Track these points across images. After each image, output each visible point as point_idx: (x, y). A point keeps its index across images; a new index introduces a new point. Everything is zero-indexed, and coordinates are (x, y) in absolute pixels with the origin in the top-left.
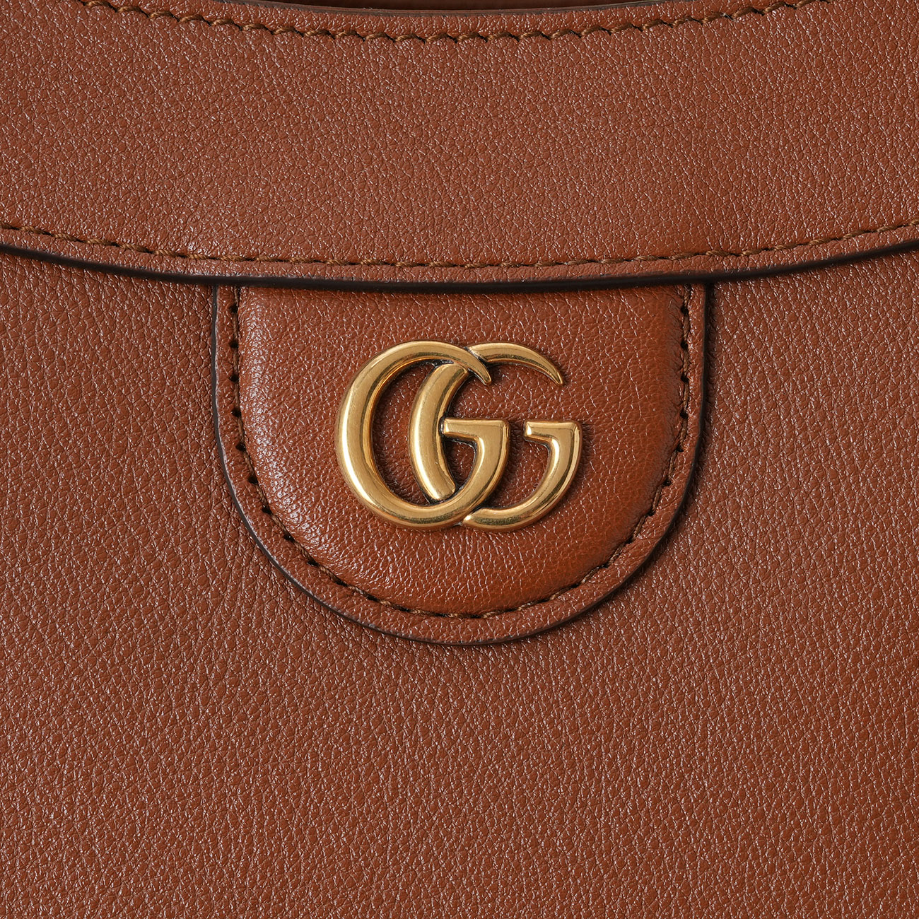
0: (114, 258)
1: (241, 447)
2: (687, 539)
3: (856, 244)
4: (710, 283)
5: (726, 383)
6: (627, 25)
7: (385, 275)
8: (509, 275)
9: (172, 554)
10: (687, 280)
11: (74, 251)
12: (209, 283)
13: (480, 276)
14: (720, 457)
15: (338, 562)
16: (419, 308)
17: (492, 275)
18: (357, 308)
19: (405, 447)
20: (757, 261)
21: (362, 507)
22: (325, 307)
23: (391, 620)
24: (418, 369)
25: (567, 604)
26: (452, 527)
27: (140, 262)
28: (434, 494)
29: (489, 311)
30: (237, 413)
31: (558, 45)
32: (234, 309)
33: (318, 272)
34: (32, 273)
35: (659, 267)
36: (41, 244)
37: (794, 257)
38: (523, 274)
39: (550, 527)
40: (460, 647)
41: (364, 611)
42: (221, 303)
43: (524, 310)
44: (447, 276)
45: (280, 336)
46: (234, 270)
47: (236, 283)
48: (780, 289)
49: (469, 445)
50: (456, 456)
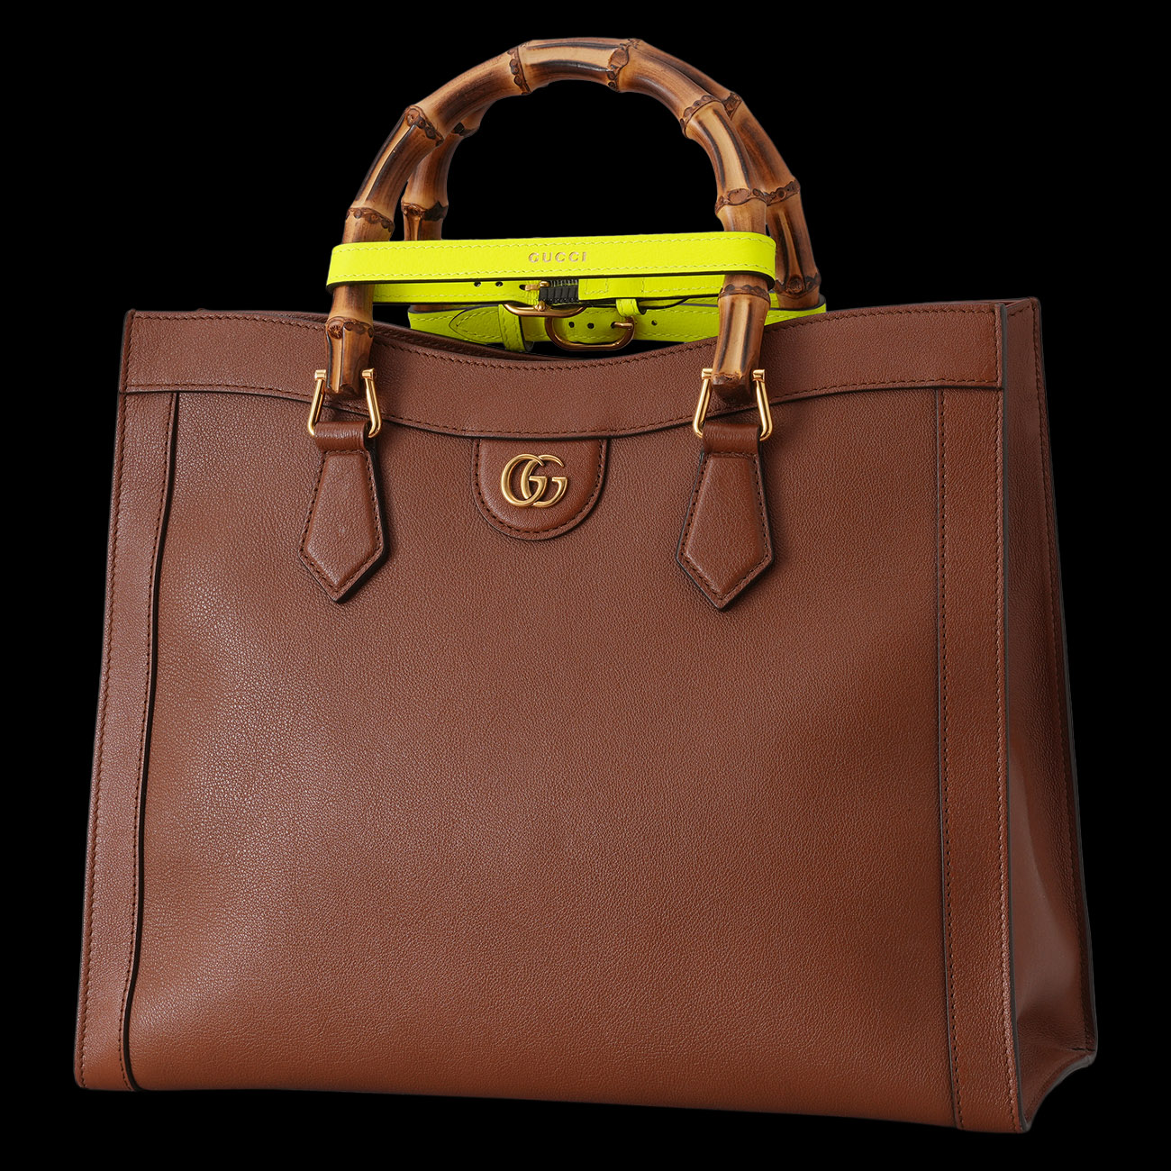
0: (446, 431)
1: (477, 484)
2: (598, 512)
3: (649, 428)
4: (609, 439)
5: (613, 469)
6: (592, 365)
7: (518, 436)
8: (552, 436)
9: (457, 515)
10: (602, 438)
11: (435, 429)
12: (473, 438)
13: (543, 436)
14: (609, 489)
15: (501, 517)
16: (527, 446)
17: (546, 436)
18: (510, 445)
19: (519, 484)
20: (621, 433)
22: (502, 445)
23: (514, 534)
24: (524, 462)
25: (563, 529)
26: (530, 507)
27: (453, 432)
28: (526, 497)
29: (546, 446)
30: (477, 475)
32: (478, 446)
33: (500, 435)
34: (424, 435)
35: (594, 434)
36: (427, 427)
37: (632, 431)
38: (556, 436)
39: (557, 508)
40: (533, 541)
41: (507, 531)
42: (475, 444)
43: (556, 446)
44: (535, 436)
45: (489, 453)
46: (477, 435)
47: (479, 438)
48: (630, 441)
49: (536, 483)
50: (532, 486)
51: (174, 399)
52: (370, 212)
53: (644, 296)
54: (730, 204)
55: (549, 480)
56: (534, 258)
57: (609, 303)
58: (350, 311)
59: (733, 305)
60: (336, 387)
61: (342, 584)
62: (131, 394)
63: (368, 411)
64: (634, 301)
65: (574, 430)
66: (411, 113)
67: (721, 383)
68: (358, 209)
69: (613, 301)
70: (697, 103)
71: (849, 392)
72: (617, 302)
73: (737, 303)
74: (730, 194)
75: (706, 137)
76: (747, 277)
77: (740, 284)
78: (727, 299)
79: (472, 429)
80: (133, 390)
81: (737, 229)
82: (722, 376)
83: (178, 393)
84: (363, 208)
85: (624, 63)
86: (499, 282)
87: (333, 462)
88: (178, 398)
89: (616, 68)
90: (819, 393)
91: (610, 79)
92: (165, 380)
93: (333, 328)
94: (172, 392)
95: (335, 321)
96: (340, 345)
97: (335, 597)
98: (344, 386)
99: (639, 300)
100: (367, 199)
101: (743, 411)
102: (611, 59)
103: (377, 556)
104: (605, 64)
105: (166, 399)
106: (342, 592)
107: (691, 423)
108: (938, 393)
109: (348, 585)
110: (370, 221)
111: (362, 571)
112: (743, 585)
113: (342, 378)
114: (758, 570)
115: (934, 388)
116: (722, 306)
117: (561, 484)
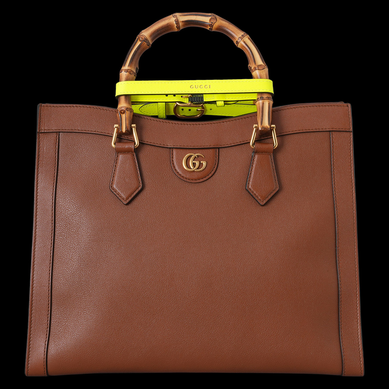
0: (161, 146)
1: (173, 164)
2: (216, 173)
3: (233, 145)
4: (219, 148)
5: (220, 158)
6: (211, 123)
7: (187, 147)
8: (199, 147)
9: (166, 174)
10: (217, 148)
11: (157, 145)
12: (170, 148)
13: (196, 147)
14: (220, 165)
15: (183, 175)
16: (190, 150)
17: (198, 147)
18: (185, 150)
19: (189, 164)
20: (223, 146)
21: (185, 169)
22: (181, 150)
23: (188, 181)
24: (190, 156)
25: (205, 179)
26: (194, 171)
27: (163, 146)
28: (192, 168)
29: (197, 151)
30: (173, 161)
31: (204, 125)
32: (172, 151)
33: (181, 147)
34: (153, 147)
35: (213, 147)
36: (154, 144)
37: (227, 146)
38: (201, 147)
39: (203, 171)
40: (194, 183)
41: (185, 180)
43: (201, 151)
44: (193, 147)
45: (177, 153)
46: (172, 147)
47: (173, 148)
48: (226, 149)
49: (196, 163)
50: (194, 164)
51: (58, 135)
52: (130, 70)
53: (227, 100)
54: (258, 70)
55: (200, 163)
56: (192, 87)
57: (214, 102)
58: (127, 104)
59: (263, 103)
60: (124, 131)
61: (127, 198)
62: (42, 133)
63: (134, 139)
64: (223, 102)
65: (207, 145)
66: (141, 37)
67: (263, 129)
68: (126, 70)
69: (215, 102)
70: (242, 36)
71: (300, 133)
72: (217, 102)
73: (264, 102)
74: (258, 66)
75: (246, 47)
76: (267, 94)
77: (265, 96)
78: (261, 101)
79: (170, 144)
80: (43, 131)
81: (261, 78)
82: (263, 127)
83: (59, 132)
84: (128, 69)
85: (215, 22)
86: (174, 95)
87: (121, 157)
88: (59, 134)
89: (213, 23)
90: (291, 133)
91: (210, 27)
92: (54, 128)
93: (121, 110)
94: (57, 132)
95: (122, 108)
96: (124, 116)
97: (125, 203)
98: (127, 130)
99: (224, 101)
100: (128, 66)
101: (265, 139)
102: (210, 20)
103: (140, 188)
104: (208, 22)
105: (55, 135)
106: (128, 201)
107: (249, 142)
108: (331, 133)
109: (130, 199)
110: (130, 74)
111: (135, 194)
112: (270, 197)
113: (126, 127)
114: (275, 192)
115: (330, 131)
116: (259, 104)
117: (204, 164)
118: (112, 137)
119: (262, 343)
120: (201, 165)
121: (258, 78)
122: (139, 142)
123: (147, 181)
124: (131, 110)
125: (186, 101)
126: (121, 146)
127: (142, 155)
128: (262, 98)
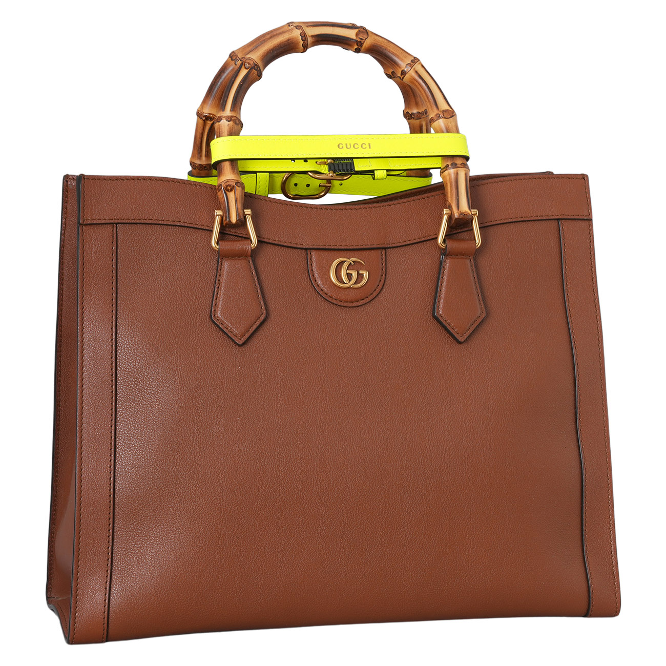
0: (291, 245)
1: (313, 276)
2: (384, 290)
3: (408, 242)
4: (385, 249)
5: (389, 265)
7: (336, 248)
8: (355, 247)
9: (303, 293)
10: (382, 248)
11: (284, 244)
12: (306, 249)
13: (351, 248)
14: (388, 277)
15: (330, 294)
16: (341, 253)
19: (341, 275)
20: (393, 245)
21: (334, 284)
22: (326, 253)
23: (339, 303)
24: (343, 263)
25: (367, 300)
26: (349, 288)
27: (295, 246)
28: (346, 282)
29: (351, 253)
30: (312, 270)
32: (310, 253)
33: (324, 247)
34: (278, 248)
35: (377, 246)
36: (279, 243)
37: (399, 245)
38: (357, 247)
39: (361, 288)
40: (349, 307)
41: (335, 302)
42: (308, 252)
43: (357, 253)
44: (345, 248)
45: (318, 258)
46: (311, 247)
47: (311, 249)
48: (396, 250)
49: (351, 274)
50: (349, 276)
51: (115, 228)
52: (235, 118)
53: (391, 169)
54: (445, 118)
55: (358, 273)
56: (341, 146)
57: (371, 172)
58: (235, 175)
59: (456, 174)
60: (234, 219)
61: (243, 335)
62: (88, 225)
63: (249, 235)
64: (385, 171)
65: (367, 243)
66: (248, 61)
67: (462, 216)
68: (228, 117)
69: (373, 171)
70: (412, 61)
71: (512, 222)
72: (375, 172)
73: (459, 172)
74: (444, 112)
75: (420, 80)
76: (461, 158)
77: (459, 162)
78: (452, 171)
79: (307, 243)
80: (89, 222)
81: (448, 131)
82: (460, 214)
83: (117, 224)
84: (231, 116)
85: (366, 37)
86: (306, 160)
88: (117, 227)
89: (362, 39)
90: (498, 222)
91: (357, 45)
92: (108, 217)
93: (227, 186)
94: (113, 223)
95: (228, 181)
96: (231, 195)
97: (240, 342)
98: (239, 220)
99: (388, 170)
100: (231, 111)
101: (458, 233)
102: (357, 35)
103: (262, 318)
104: (354, 37)
105: (109, 228)
106: (243, 340)
107: (437, 238)
108: (560, 222)
109: (247, 336)
110: (236, 123)
111: (254, 327)
112: (472, 330)
113: (238, 215)
114: (480, 320)
115: (558, 220)
116: (449, 174)
117: (366, 274)
118: (212, 231)
119: (466, 569)
120: (360, 276)
121: (443, 132)
122: (258, 241)
123: (272, 306)
124: (242, 185)
125: (324, 169)
126: (228, 246)
127: (261, 261)
128: (455, 166)
